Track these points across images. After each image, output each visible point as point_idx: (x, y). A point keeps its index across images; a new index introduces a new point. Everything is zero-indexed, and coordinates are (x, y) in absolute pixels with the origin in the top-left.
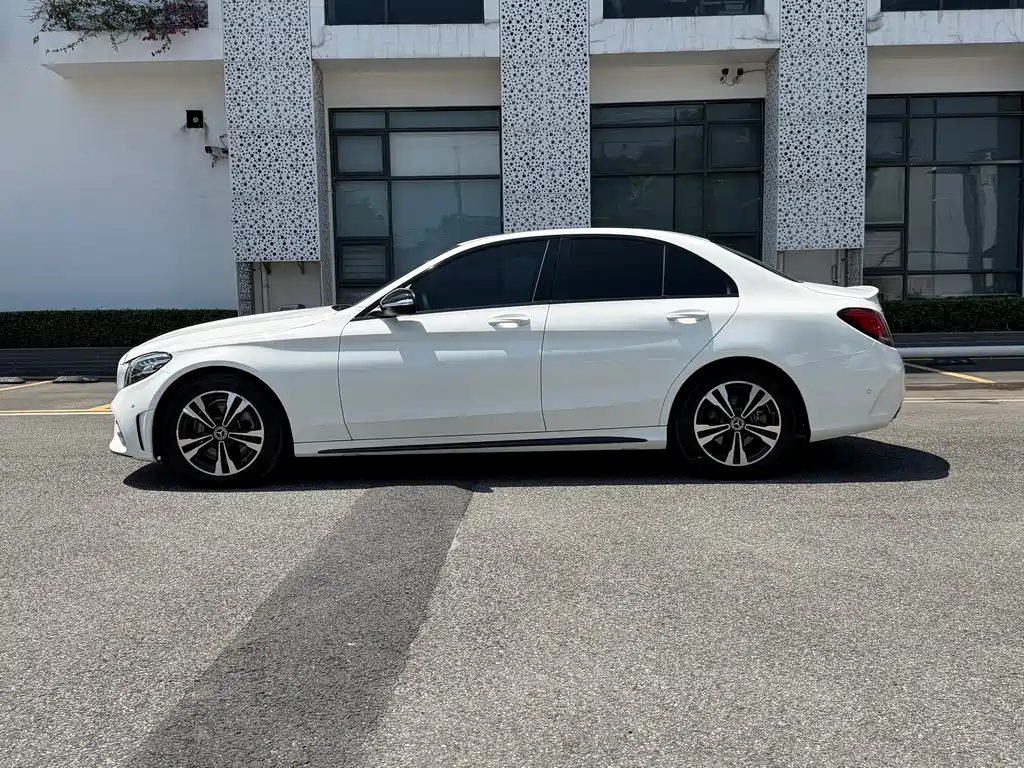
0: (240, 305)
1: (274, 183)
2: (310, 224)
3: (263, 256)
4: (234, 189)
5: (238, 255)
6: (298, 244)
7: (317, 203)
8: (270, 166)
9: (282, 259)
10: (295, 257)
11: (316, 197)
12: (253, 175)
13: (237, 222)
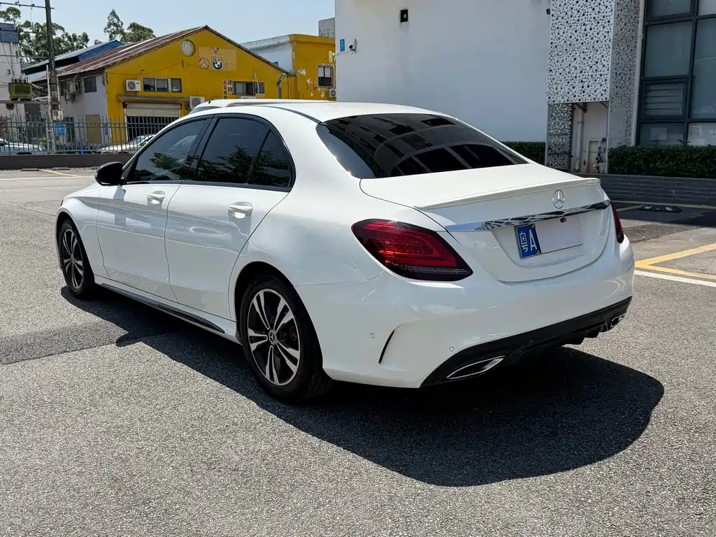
0: (548, 138)
1: (580, 35)
2: (604, 69)
3: (566, 98)
4: (552, 43)
5: (549, 98)
6: (593, 87)
7: (611, 49)
8: (578, 20)
9: (580, 100)
10: (590, 98)
11: (611, 45)
12: (566, 30)
13: (551, 71)
